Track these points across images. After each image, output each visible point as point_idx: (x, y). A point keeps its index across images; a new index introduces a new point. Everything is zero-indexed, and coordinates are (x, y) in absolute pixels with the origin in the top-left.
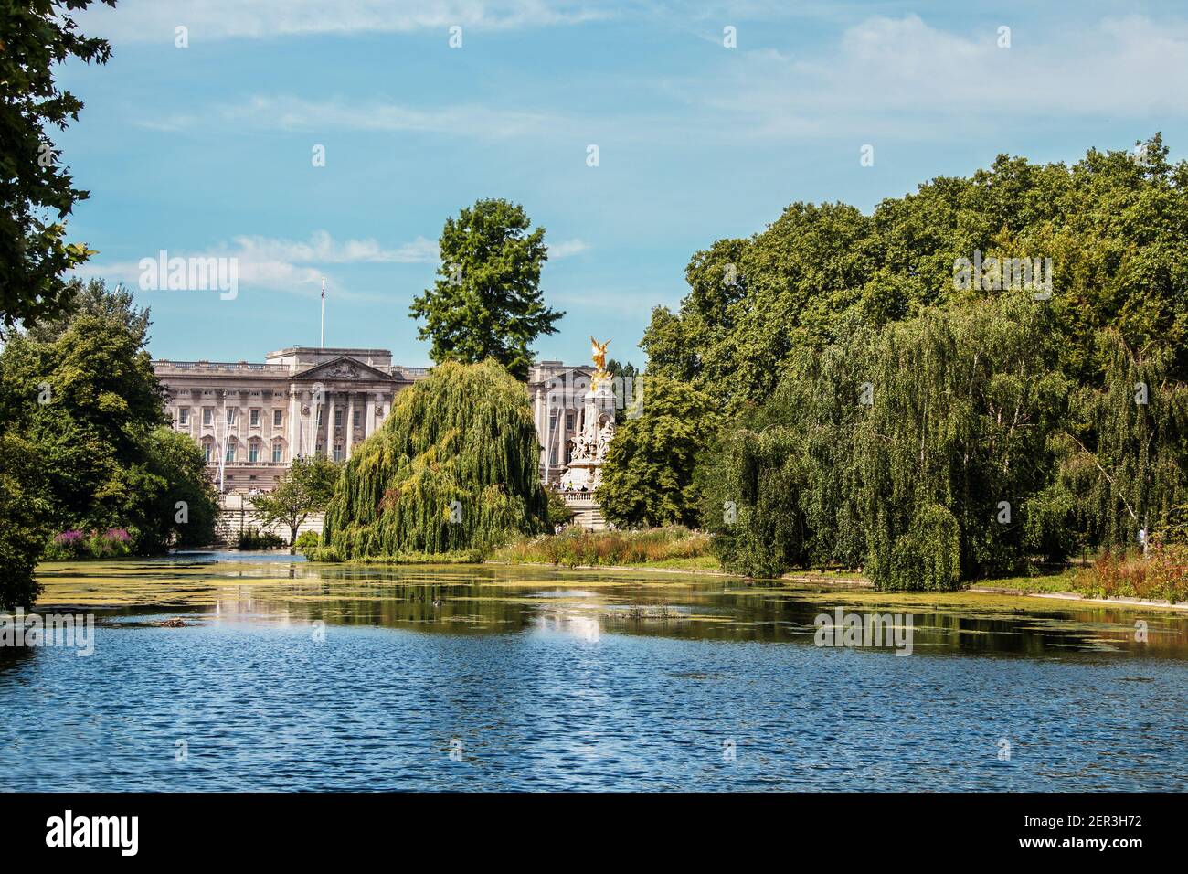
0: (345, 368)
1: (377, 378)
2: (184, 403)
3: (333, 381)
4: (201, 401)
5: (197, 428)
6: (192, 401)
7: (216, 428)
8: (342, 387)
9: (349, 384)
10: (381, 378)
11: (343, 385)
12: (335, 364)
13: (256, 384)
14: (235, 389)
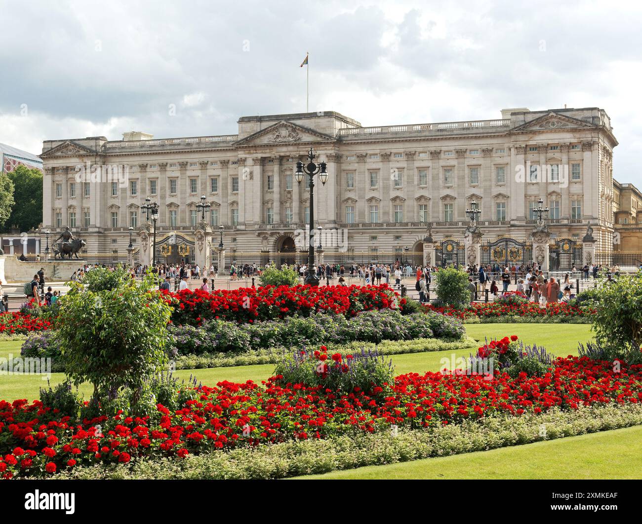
0: (284, 132)
1: (319, 139)
2: (153, 175)
3: (274, 146)
4: (167, 173)
5: (163, 197)
6: (159, 173)
7: (179, 195)
8: (283, 151)
9: (291, 148)
10: (324, 139)
11: (284, 149)
12: (274, 129)
13: (214, 155)
14: (196, 160)
